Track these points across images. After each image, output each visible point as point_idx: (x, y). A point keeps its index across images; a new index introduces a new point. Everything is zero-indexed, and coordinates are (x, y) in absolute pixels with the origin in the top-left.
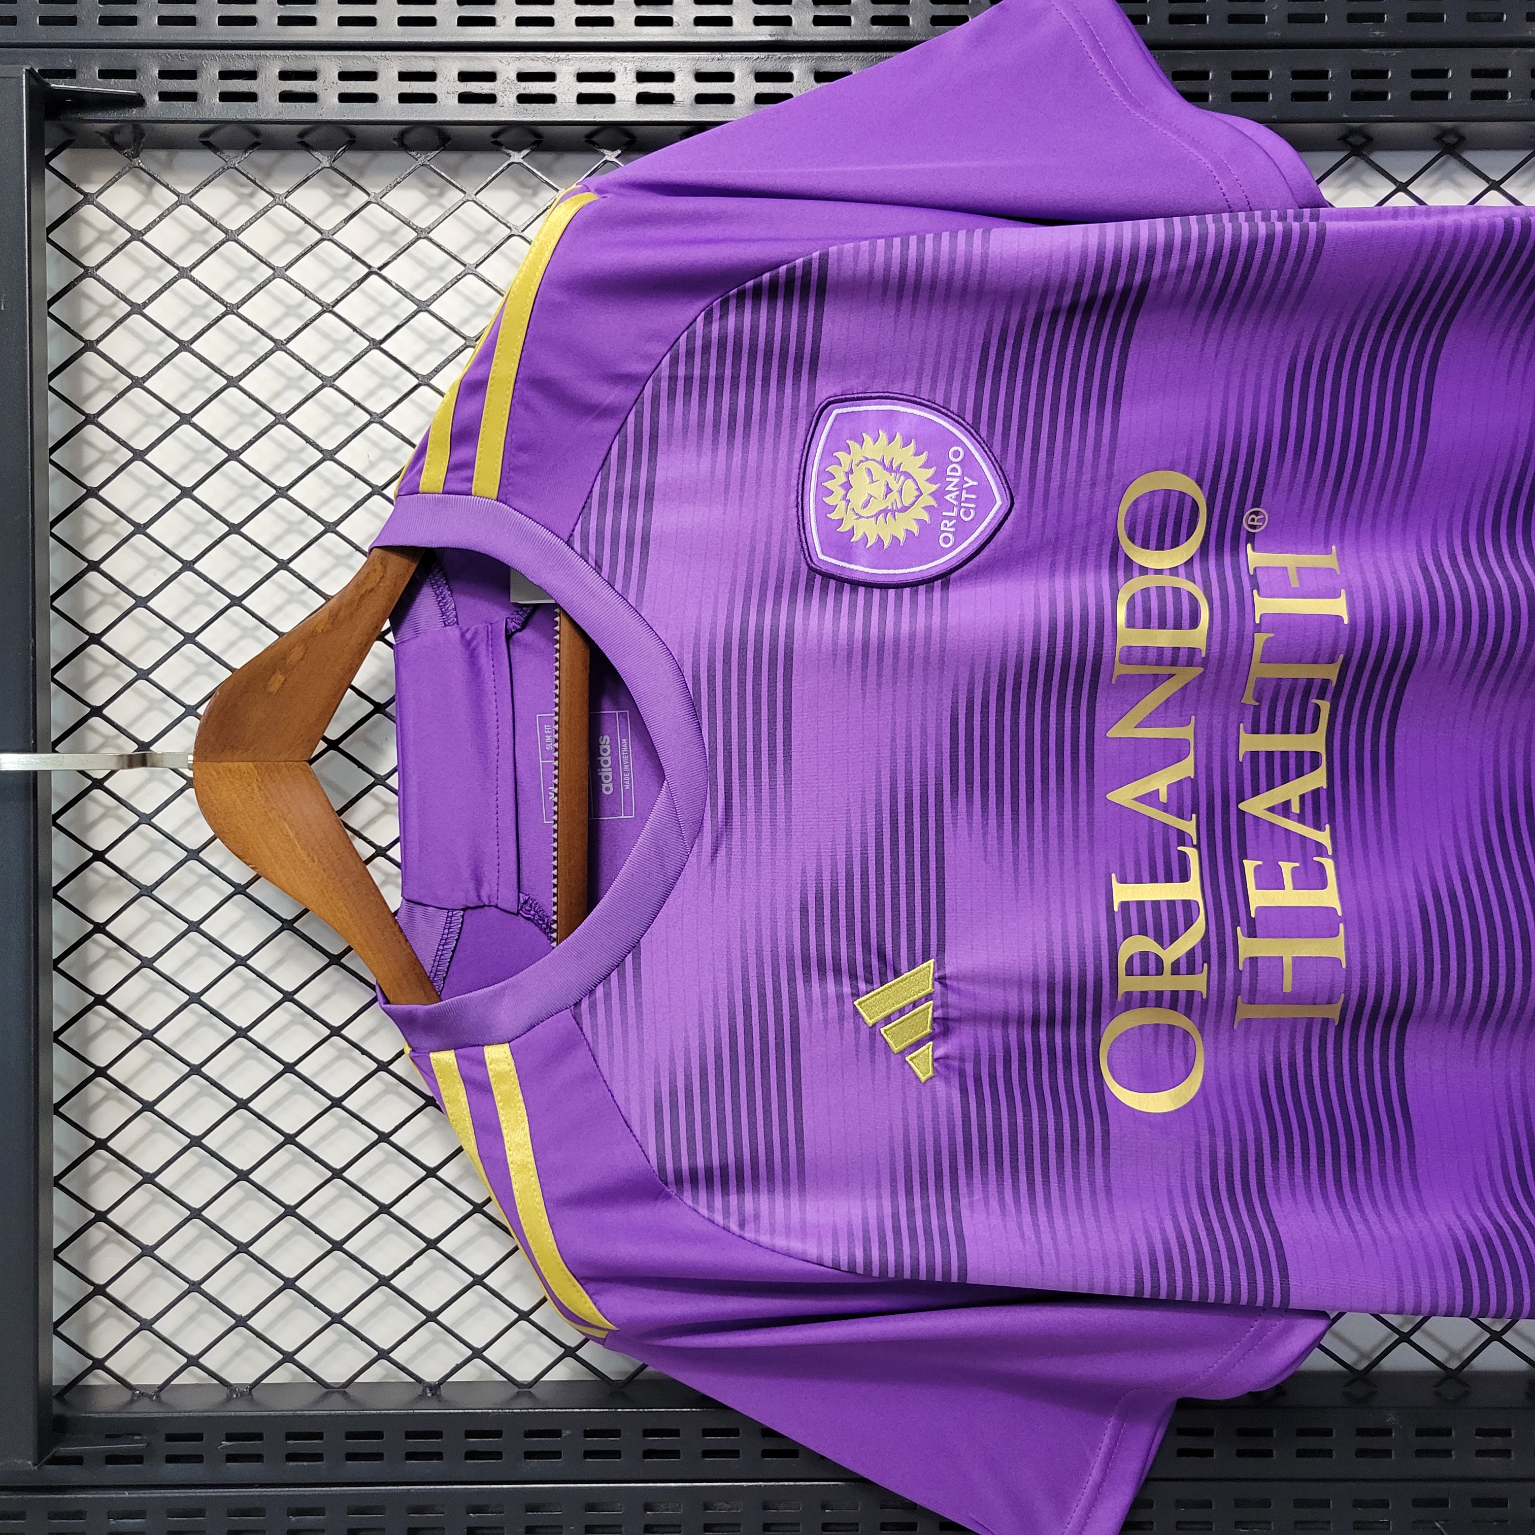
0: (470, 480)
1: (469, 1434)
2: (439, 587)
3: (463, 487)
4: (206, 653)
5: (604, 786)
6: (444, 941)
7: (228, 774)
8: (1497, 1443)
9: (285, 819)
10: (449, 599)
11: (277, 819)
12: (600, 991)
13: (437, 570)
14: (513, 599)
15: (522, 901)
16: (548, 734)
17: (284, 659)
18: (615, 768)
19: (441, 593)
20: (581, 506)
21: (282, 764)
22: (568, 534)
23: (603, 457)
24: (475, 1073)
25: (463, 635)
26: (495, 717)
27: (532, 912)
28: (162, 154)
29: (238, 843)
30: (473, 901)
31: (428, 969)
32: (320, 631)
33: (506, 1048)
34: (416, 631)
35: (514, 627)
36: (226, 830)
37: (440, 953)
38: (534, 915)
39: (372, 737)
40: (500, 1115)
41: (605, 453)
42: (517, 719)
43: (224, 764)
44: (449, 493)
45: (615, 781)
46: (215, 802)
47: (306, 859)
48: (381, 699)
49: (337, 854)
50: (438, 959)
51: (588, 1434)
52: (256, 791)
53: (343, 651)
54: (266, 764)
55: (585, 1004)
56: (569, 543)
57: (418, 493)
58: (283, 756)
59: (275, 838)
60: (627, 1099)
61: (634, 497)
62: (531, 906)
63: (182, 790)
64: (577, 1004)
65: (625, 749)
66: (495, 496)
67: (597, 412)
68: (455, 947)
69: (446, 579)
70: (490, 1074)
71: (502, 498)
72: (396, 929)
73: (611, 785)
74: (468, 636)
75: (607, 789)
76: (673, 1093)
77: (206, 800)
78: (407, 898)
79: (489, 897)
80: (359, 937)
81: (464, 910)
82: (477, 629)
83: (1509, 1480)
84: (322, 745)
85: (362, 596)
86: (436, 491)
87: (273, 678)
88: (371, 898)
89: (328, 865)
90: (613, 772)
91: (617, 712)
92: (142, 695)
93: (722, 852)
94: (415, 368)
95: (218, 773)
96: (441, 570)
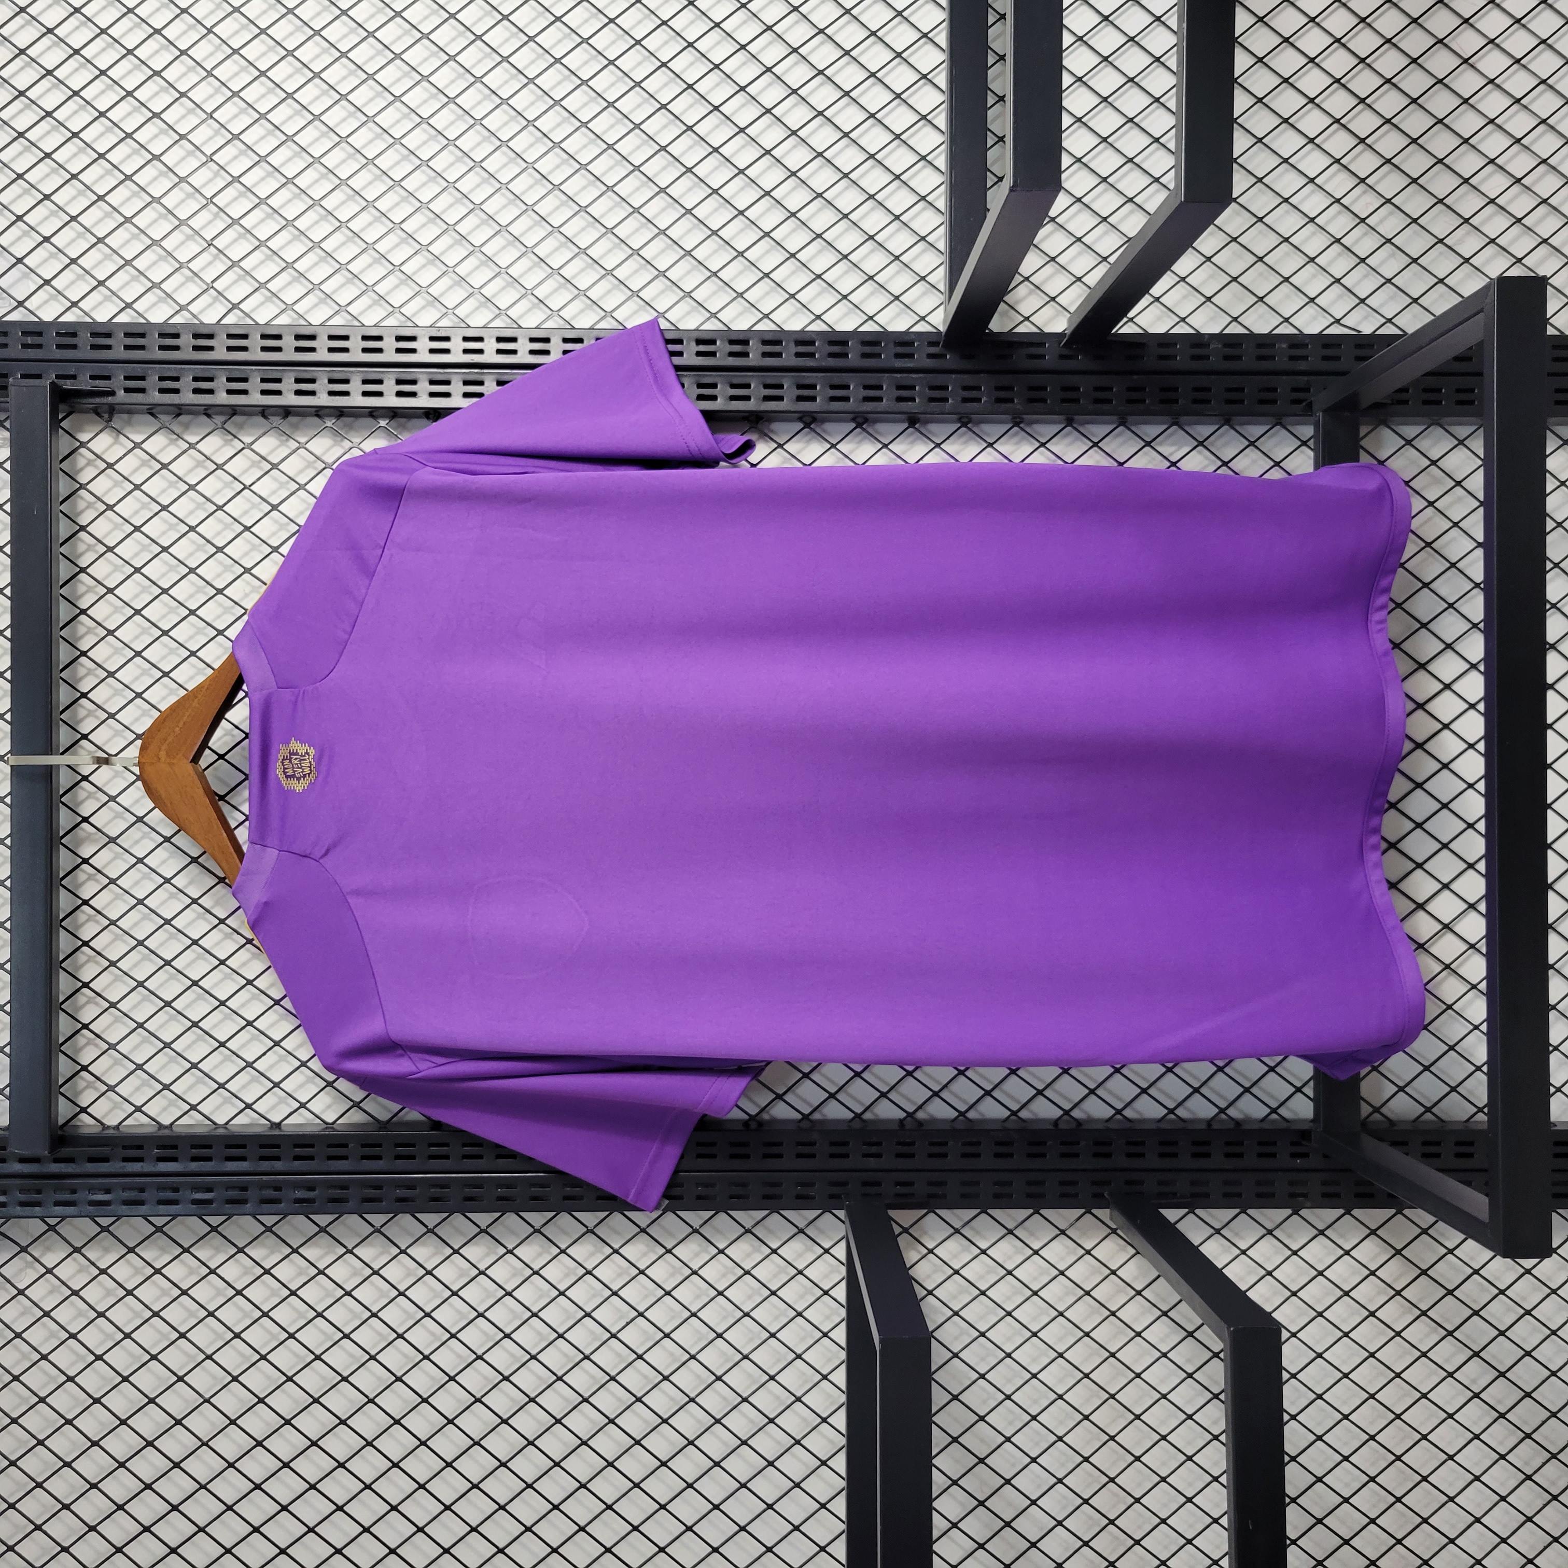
1: (296, 1146)
8: (874, 1150)
28: (125, 416)
51: (363, 1146)
63: (133, 783)
83: (881, 1171)
94: (269, 542)
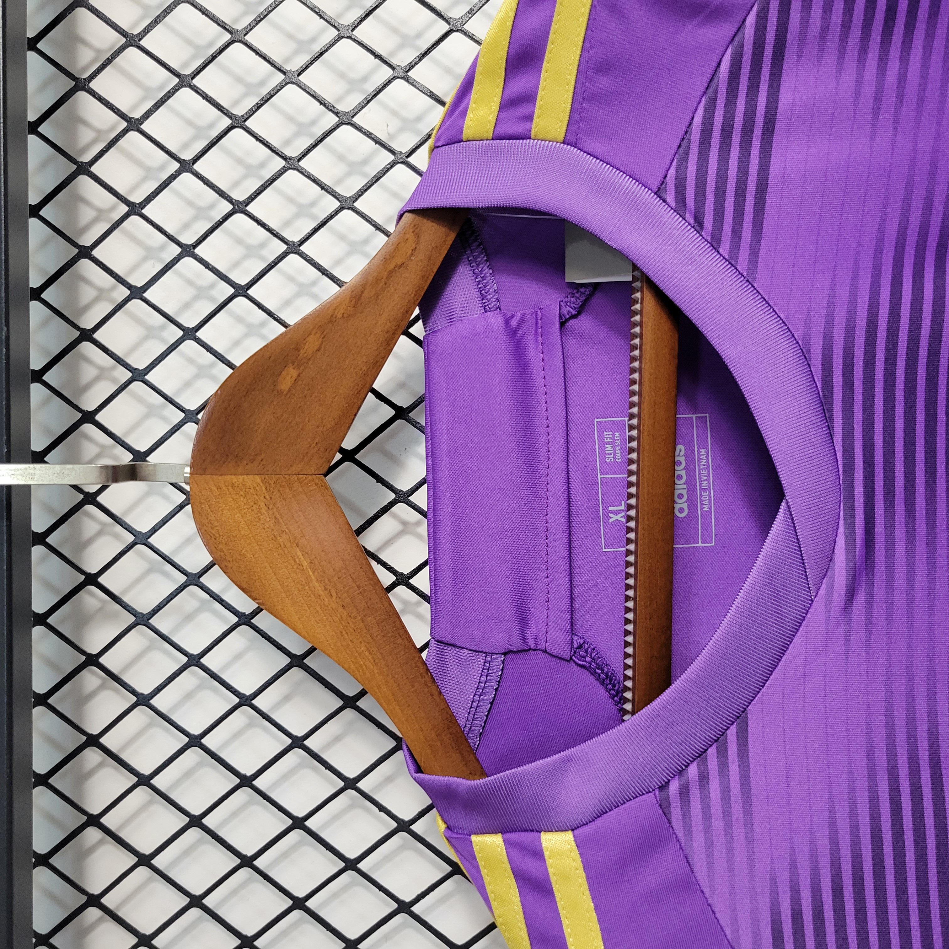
0: (529, 118)
2: (478, 265)
3: (519, 128)
4: (208, 350)
5: (677, 507)
6: (481, 691)
7: (231, 490)
9: (297, 545)
10: (489, 279)
11: (288, 545)
12: (693, 770)
13: (476, 244)
14: (569, 278)
15: (575, 645)
16: (609, 443)
17: (298, 349)
18: (691, 485)
19: (481, 272)
20: (677, 144)
21: (295, 477)
22: (657, 182)
23: (709, 76)
24: (529, 865)
25: (507, 322)
26: (545, 423)
27: (588, 659)
29: (242, 573)
30: (517, 643)
31: (462, 723)
32: (340, 316)
33: (569, 836)
34: (451, 320)
35: (569, 312)
36: (228, 558)
37: (475, 704)
38: (590, 663)
39: (390, 447)
40: (564, 927)
41: (712, 70)
42: (571, 425)
43: (228, 478)
44: (501, 138)
45: (692, 502)
46: (216, 523)
47: (321, 593)
48: (403, 401)
49: (359, 587)
50: (473, 711)
52: (263, 511)
53: (367, 340)
54: (275, 478)
55: (674, 786)
56: (659, 193)
57: (461, 141)
58: (296, 469)
59: (286, 567)
60: (735, 920)
61: (747, 132)
62: (586, 652)
63: (180, 506)
64: (664, 787)
65: (704, 462)
66: (561, 137)
67: (708, 11)
68: (494, 699)
69: (487, 255)
70: (551, 871)
71: (572, 139)
72: (428, 678)
73: (685, 506)
74: (514, 323)
75: (681, 510)
76: (797, 915)
77: (205, 521)
78: (438, 638)
79: (536, 639)
80: (385, 689)
81: (505, 654)
82: (523, 316)
84: (338, 456)
85: (391, 273)
86: (485, 135)
87: (284, 373)
88: (399, 641)
89: (348, 600)
90: (688, 489)
91: (694, 416)
92: (140, 400)
93: (861, 598)
95: (219, 488)
96: (480, 244)
